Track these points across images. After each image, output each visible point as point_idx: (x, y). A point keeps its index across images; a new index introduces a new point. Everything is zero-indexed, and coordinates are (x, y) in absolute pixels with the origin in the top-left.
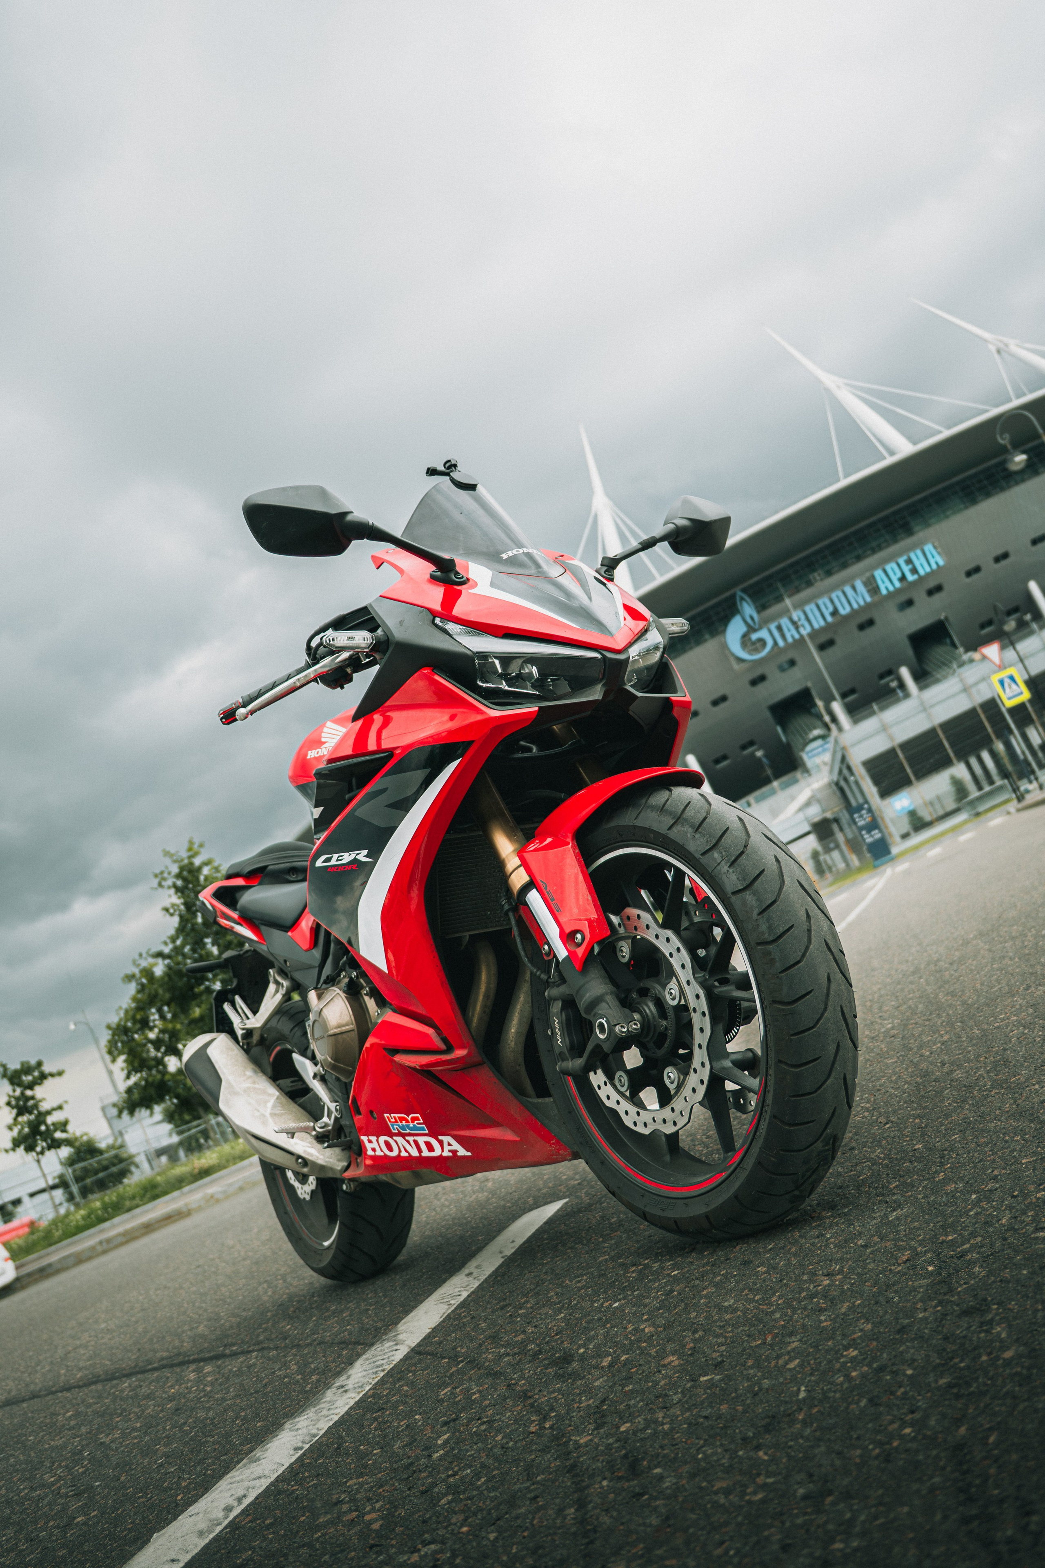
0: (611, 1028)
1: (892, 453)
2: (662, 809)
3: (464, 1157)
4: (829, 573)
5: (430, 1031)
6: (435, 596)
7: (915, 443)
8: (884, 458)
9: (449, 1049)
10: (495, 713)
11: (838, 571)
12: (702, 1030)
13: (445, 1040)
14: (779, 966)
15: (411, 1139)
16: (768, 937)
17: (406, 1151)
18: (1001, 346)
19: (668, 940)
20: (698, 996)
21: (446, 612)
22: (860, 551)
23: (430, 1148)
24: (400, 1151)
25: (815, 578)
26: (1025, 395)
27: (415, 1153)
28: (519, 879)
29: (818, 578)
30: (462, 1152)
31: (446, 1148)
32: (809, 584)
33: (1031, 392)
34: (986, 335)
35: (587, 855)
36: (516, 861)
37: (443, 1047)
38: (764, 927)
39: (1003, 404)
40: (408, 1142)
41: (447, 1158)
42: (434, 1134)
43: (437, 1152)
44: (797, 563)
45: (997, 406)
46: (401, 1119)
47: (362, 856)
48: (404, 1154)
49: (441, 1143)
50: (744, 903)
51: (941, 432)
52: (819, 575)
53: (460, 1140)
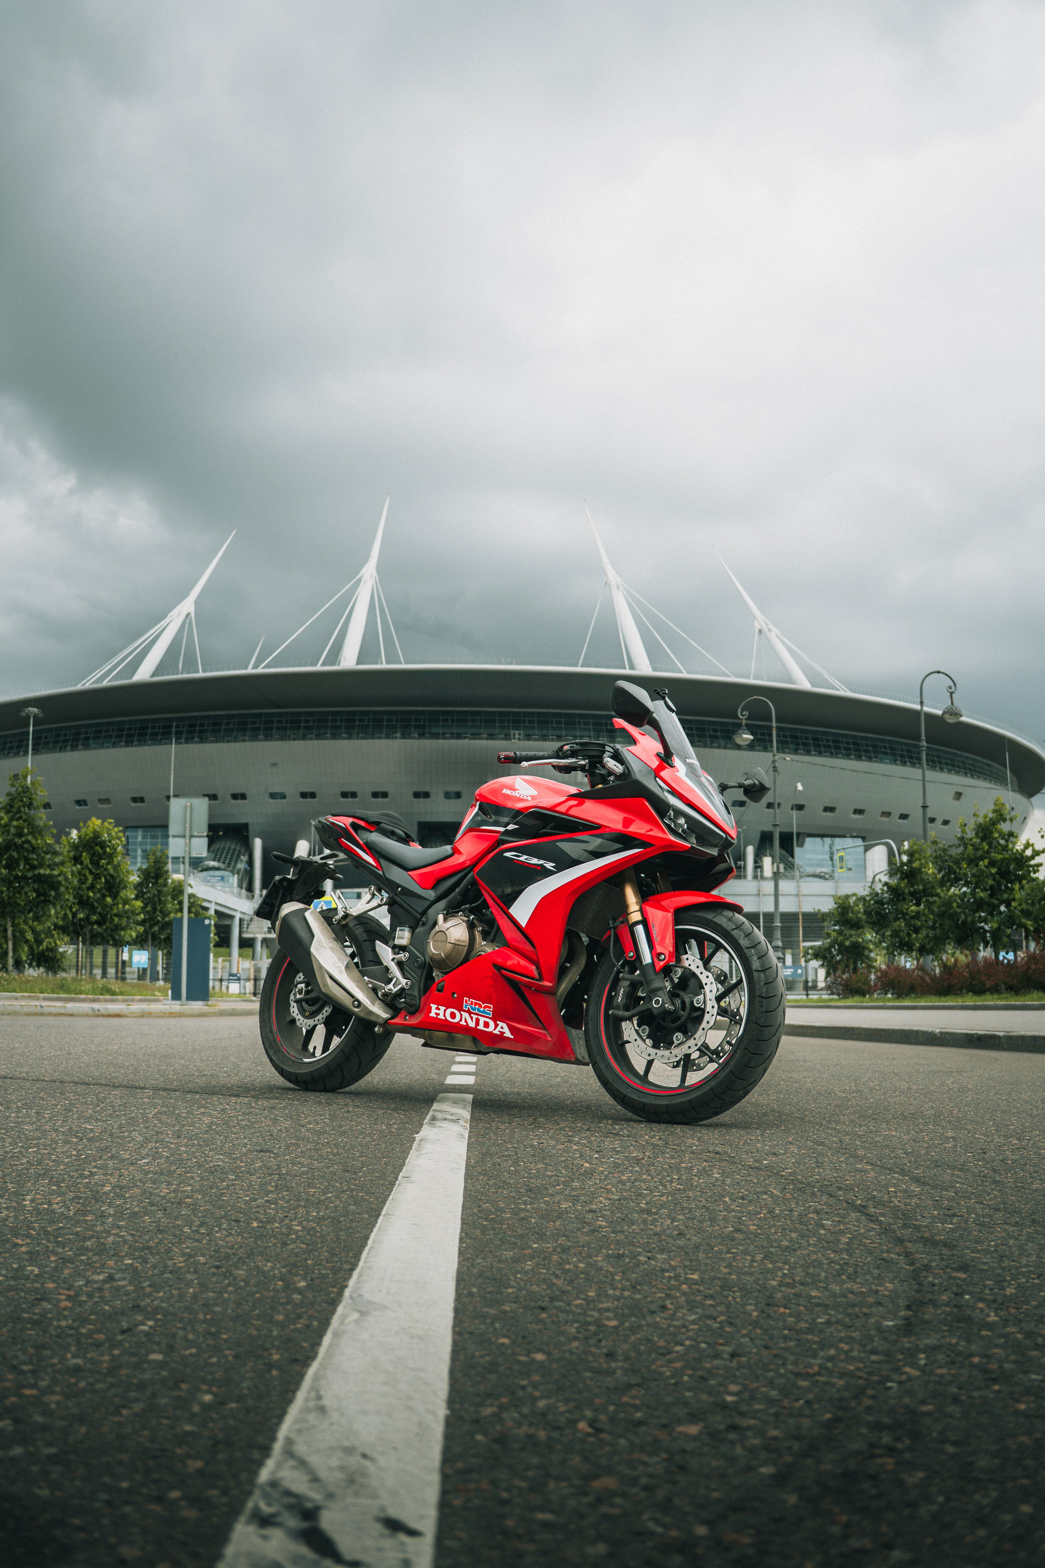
0: (663, 1003)
1: (632, 667)
2: (730, 919)
3: (508, 1038)
4: (528, 737)
5: (534, 968)
6: (655, 763)
7: (654, 669)
8: (625, 668)
9: (541, 978)
10: (672, 838)
11: (535, 740)
12: (708, 1022)
13: (540, 974)
14: (764, 1009)
15: (474, 1017)
16: (764, 995)
17: (466, 1021)
18: (765, 630)
19: (707, 977)
20: (713, 1007)
21: (657, 772)
22: (564, 733)
23: (486, 1025)
24: (461, 1020)
25: (514, 734)
26: (763, 680)
27: (472, 1024)
28: (636, 917)
29: (517, 736)
30: (508, 1034)
31: (499, 1028)
32: (507, 737)
33: (767, 680)
34: (758, 613)
35: (677, 921)
36: (637, 908)
37: (538, 977)
38: (764, 990)
39: (742, 677)
40: (472, 1018)
41: (496, 1035)
42: (494, 1019)
43: (491, 1028)
44: (507, 714)
45: (737, 677)
46: (476, 1004)
47: (549, 865)
48: (463, 1023)
49: (496, 1026)
50: (759, 977)
51: (682, 672)
52: (520, 734)
53: (509, 1026)
